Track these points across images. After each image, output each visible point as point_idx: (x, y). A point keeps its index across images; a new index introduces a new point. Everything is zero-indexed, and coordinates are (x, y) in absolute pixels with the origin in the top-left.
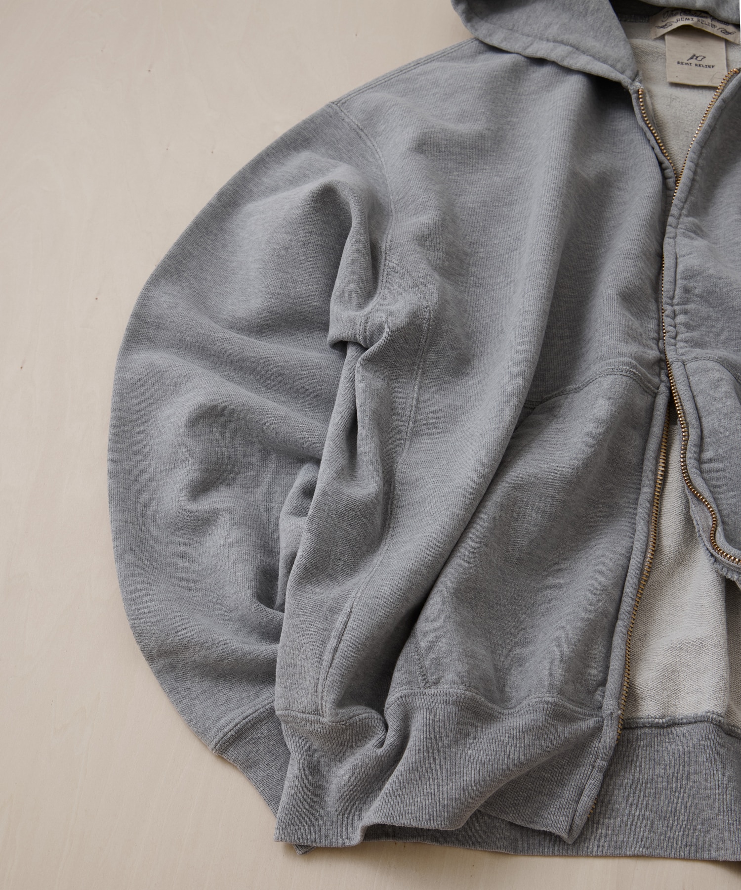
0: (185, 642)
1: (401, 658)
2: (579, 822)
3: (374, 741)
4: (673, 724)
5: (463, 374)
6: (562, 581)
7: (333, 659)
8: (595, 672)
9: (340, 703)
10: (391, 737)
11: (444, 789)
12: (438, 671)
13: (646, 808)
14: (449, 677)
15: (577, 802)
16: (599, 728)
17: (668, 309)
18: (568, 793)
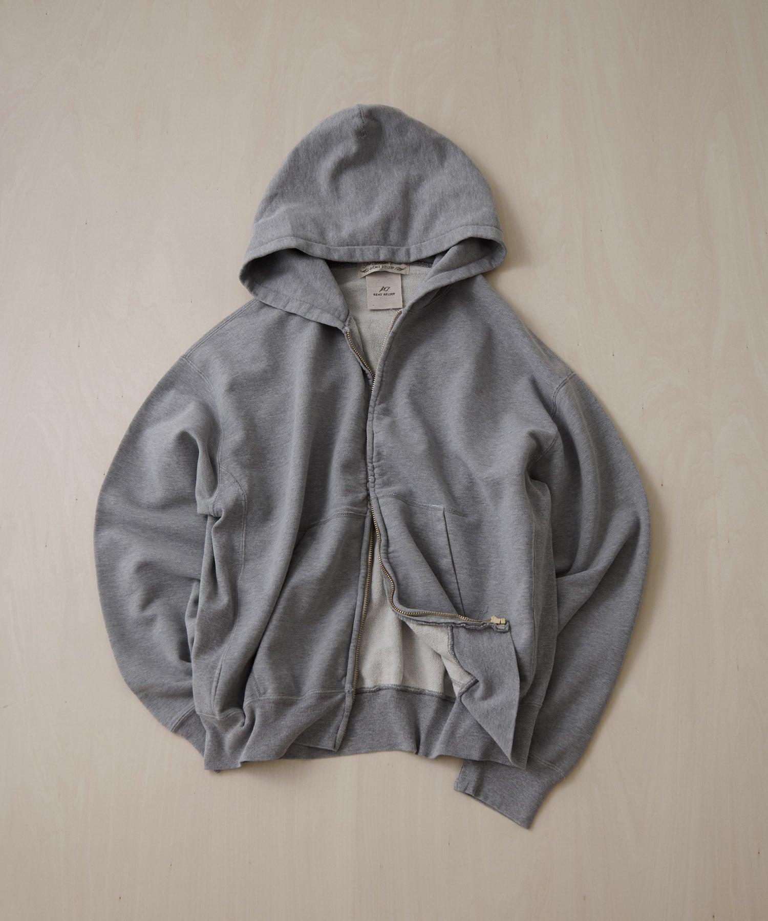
0: (150, 685)
1: (248, 683)
2: (338, 742)
3: (240, 724)
4: (380, 689)
5: (268, 520)
6: (324, 625)
7: (216, 691)
8: (340, 671)
9: (222, 710)
10: (247, 721)
11: (272, 742)
12: (264, 688)
13: (369, 730)
14: (269, 691)
15: (337, 733)
16: (344, 698)
17: (370, 465)
18: (332, 730)
